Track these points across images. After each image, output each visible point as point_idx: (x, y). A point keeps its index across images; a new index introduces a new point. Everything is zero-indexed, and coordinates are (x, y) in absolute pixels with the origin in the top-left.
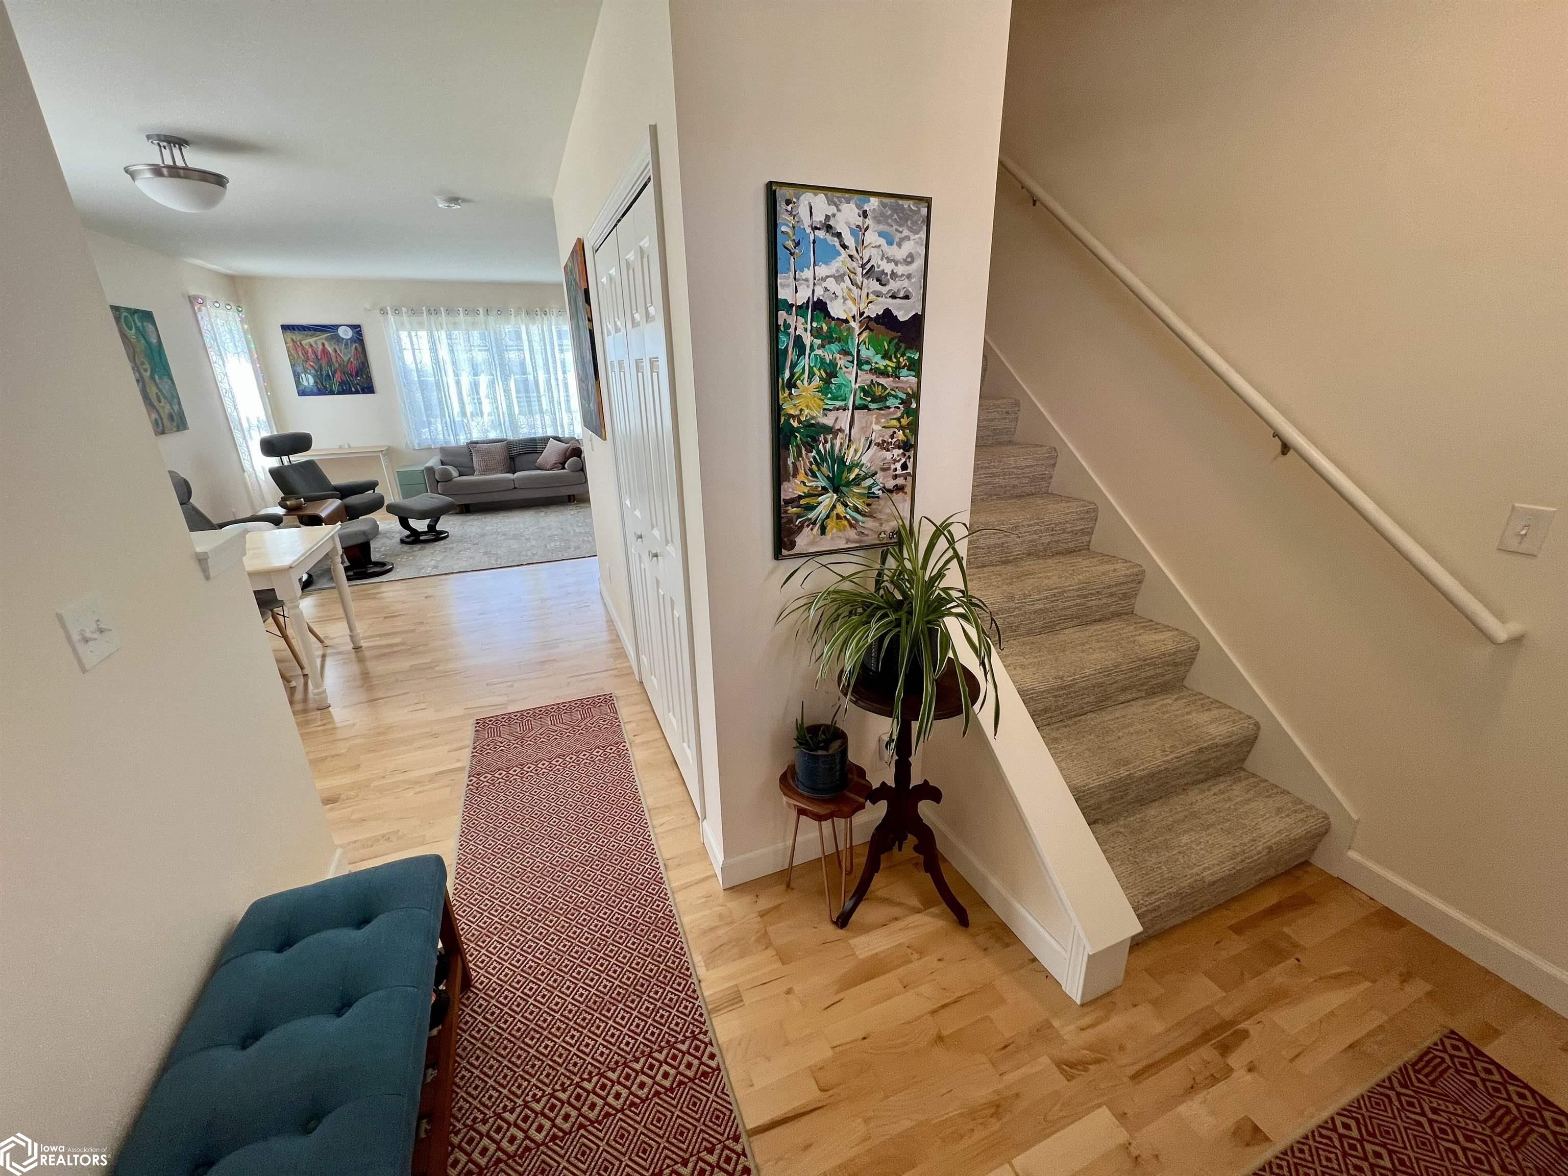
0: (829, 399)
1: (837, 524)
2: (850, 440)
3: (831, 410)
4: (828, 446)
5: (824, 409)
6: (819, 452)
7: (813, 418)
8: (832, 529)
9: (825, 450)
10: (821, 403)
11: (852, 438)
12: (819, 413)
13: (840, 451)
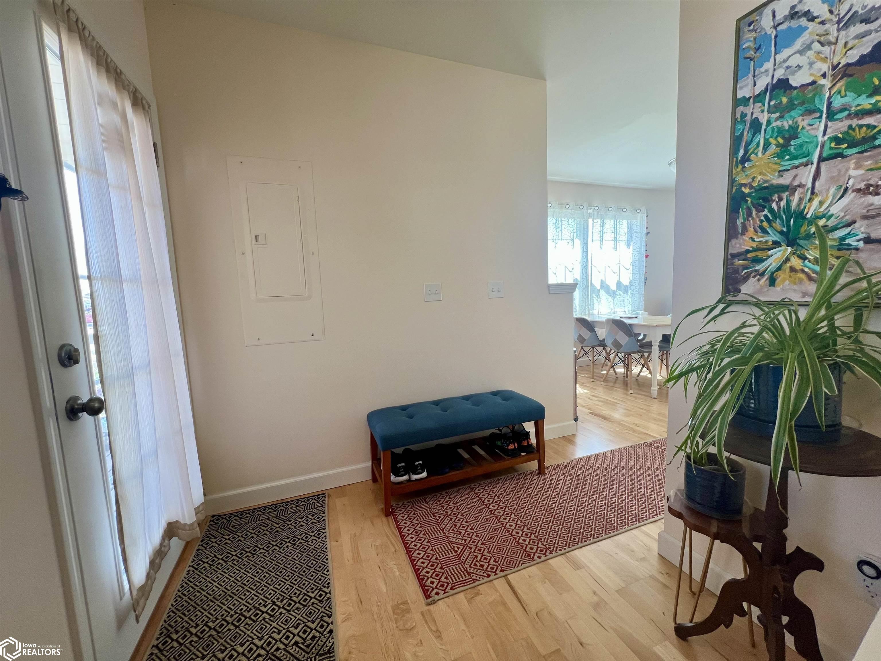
0: (788, 160)
1: (790, 276)
2: (813, 193)
3: (788, 170)
4: (783, 204)
5: (779, 171)
6: (771, 210)
7: (766, 181)
8: (784, 281)
9: (779, 207)
10: (776, 167)
11: (816, 190)
12: (774, 175)
13: (799, 205)
